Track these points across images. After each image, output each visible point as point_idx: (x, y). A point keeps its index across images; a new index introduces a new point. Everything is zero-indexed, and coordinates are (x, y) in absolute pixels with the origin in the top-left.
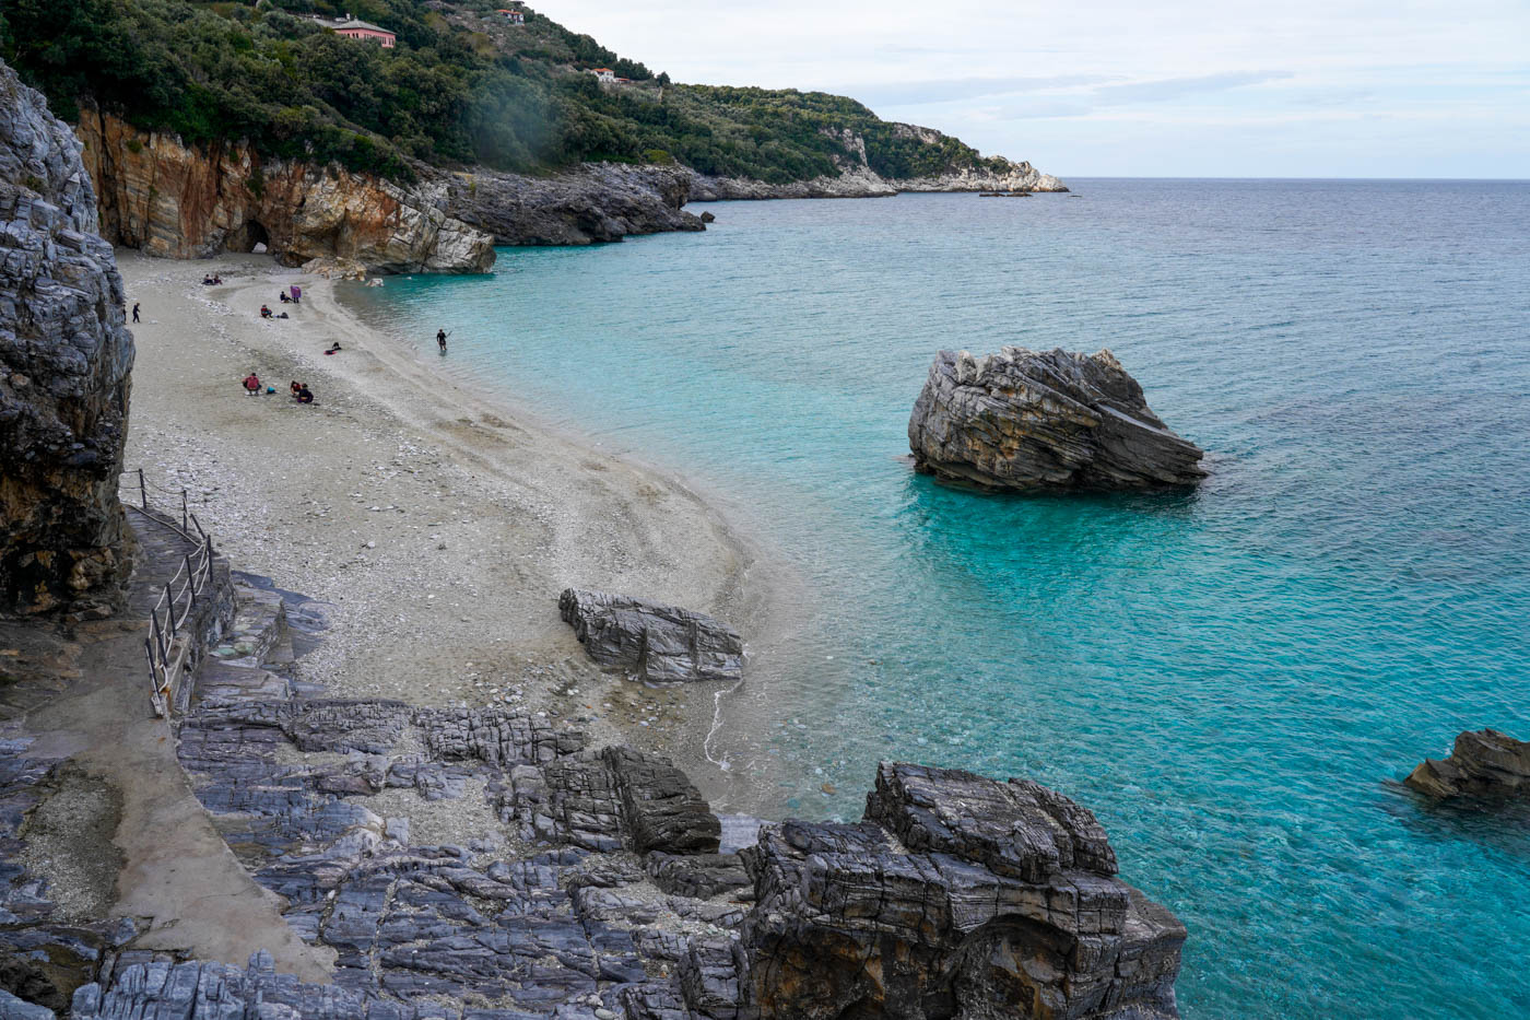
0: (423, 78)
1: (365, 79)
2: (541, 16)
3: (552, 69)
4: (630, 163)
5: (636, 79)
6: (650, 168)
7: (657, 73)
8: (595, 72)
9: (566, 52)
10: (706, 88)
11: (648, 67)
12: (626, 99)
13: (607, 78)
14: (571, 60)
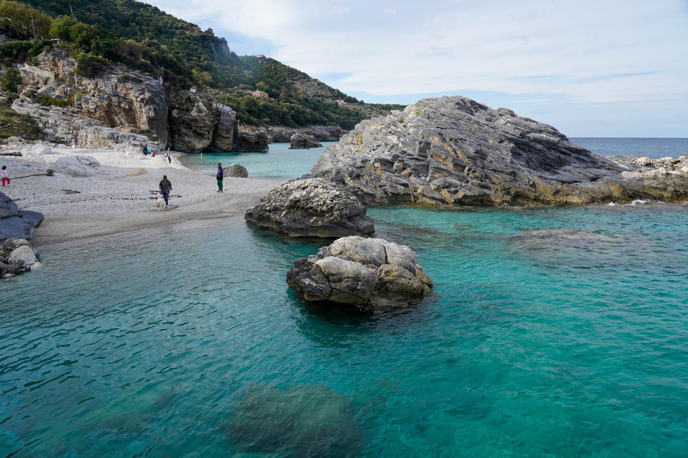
0: (269, 106)
1: (255, 106)
2: (323, 83)
3: (324, 100)
4: (324, 126)
5: (352, 103)
6: (329, 127)
7: (359, 100)
8: (338, 101)
9: (329, 94)
10: (380, 105)
11: (357, 99)
12: (347, 109)
13: (341, 102)
14: (331, 97)
